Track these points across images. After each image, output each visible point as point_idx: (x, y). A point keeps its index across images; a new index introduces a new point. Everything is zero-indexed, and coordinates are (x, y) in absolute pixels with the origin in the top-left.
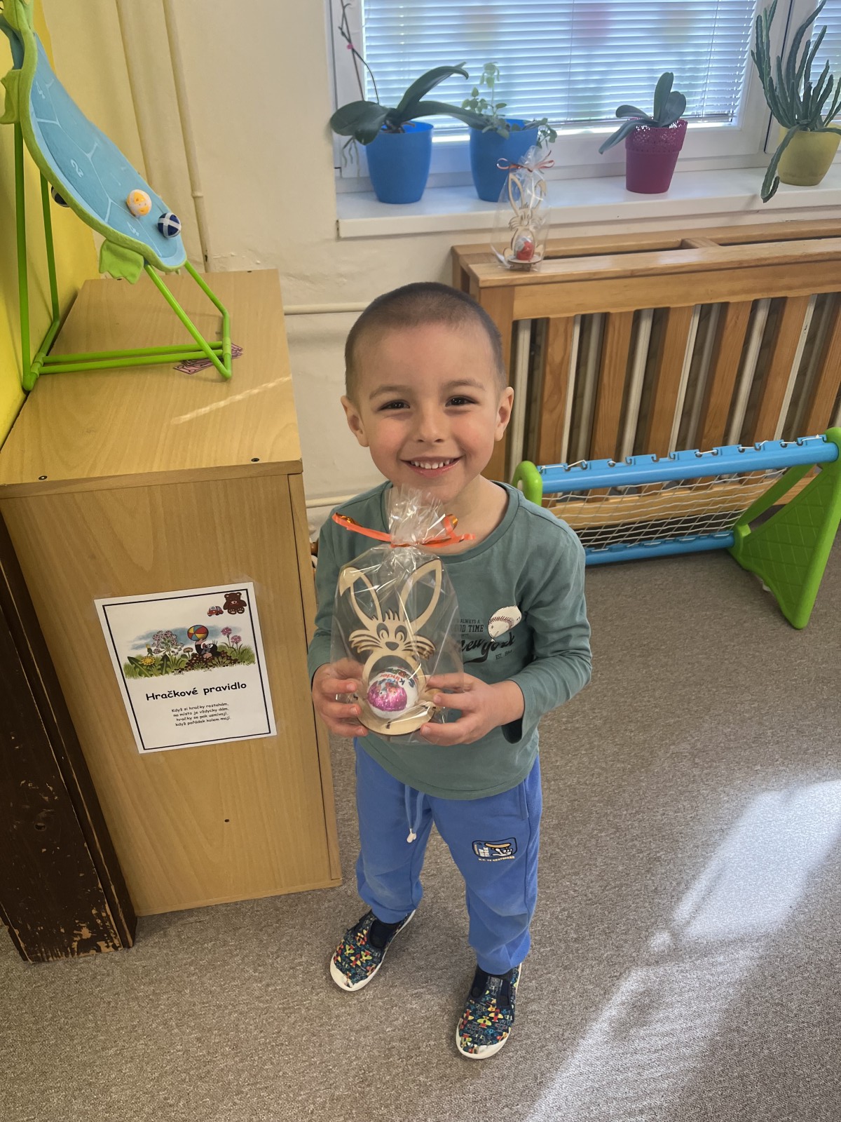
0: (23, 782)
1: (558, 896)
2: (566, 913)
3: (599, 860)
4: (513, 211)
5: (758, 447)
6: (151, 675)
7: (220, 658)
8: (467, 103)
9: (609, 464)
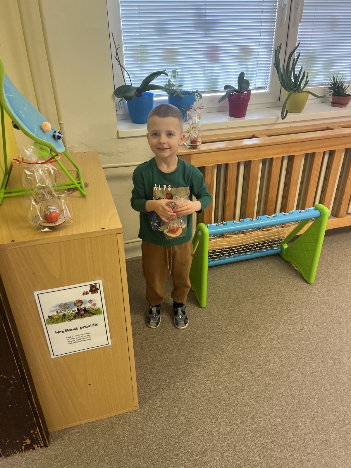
0: (2, 376)
1: (231, 404)
2: (235, 411)
3: (246, 387)
5: (290, 213)
6: (58, 323)
7: (87, 313)
8: (166, 85)
9: (234, 223)
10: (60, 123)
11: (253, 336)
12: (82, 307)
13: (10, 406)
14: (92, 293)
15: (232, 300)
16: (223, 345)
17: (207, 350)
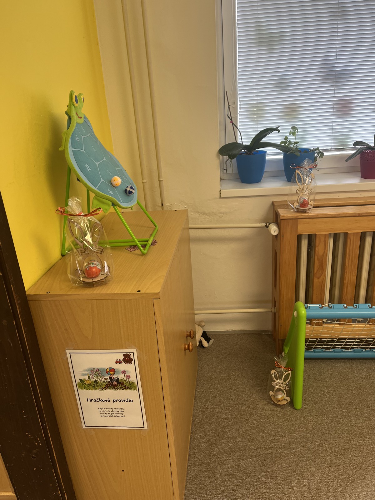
0: (27, 434)
4: (298, 186)
6: (89, 389)
7: (121, 385)
8: (282, 142)
9: (344, 307)
10: (160, 181)
11: (356, 464)
12: (115, 376)
13: (35, 469)
14: (125, 363)
15: (340, 408)
16: (311, 466)
17: (288, 468)
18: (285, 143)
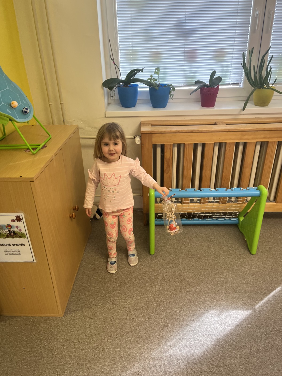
5: (232, 189)
7: (16, 235)
9: (179, 190)
10: (61, 104)
12: (12, 230)
14: (17, 222)
18: (151, 79)
